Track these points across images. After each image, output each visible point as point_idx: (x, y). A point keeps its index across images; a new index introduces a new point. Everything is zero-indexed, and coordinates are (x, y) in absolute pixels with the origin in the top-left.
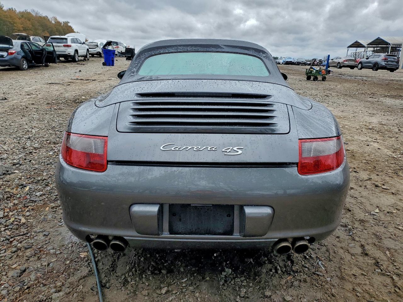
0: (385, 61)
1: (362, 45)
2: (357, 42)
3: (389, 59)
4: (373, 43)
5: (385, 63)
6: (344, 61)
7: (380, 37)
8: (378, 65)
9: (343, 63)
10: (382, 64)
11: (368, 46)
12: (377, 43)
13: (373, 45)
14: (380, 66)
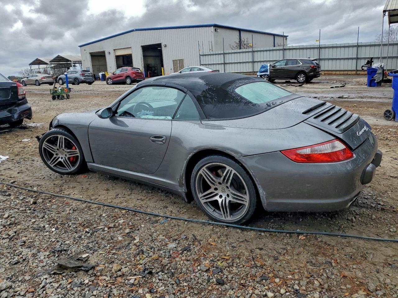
0: (83, 76)
1: (44, 62)
2: (37, 60)
3: (86, 75)
4: (54, 61)
5: (84, 77)
6: (42, 78)
7: (60, 55)
8: (78, 80)
9: (41, 80)
10: (81, 79)
11: (51, 63)
12: (58, 60)
13: (55, 62)
14: (80, 80)
